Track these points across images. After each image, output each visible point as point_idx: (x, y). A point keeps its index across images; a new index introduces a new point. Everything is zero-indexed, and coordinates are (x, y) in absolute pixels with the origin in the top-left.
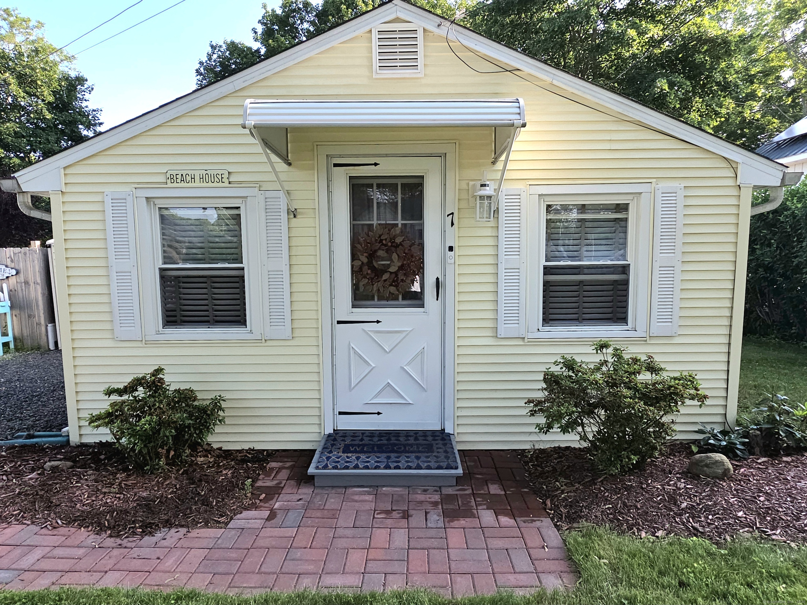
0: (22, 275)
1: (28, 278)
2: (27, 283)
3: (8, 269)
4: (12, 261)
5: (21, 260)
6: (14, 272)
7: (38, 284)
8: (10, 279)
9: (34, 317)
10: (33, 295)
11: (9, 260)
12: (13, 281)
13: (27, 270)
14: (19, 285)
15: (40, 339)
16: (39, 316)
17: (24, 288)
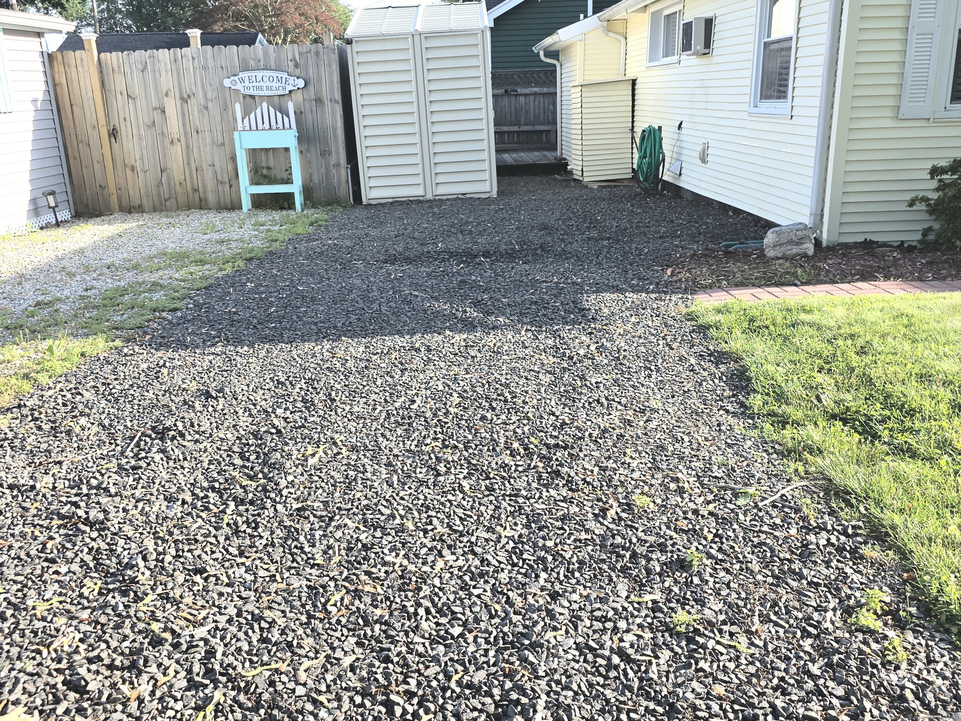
0: (311, 88)
1: (321, 92)
2: (319, 101)
3: (292, 78)
4: (297, 66)
5: (310, 63)
6: (301, 83)
7: (336, 101)
8: (293, 95)
9: (330, 154)
10: (329, 119)
11: (291, 64)
12: (299, 96)
13: (319, 80)
14: (307, 105)
15: (339, 188)
16: (338, 153)
17: (314, 108)
